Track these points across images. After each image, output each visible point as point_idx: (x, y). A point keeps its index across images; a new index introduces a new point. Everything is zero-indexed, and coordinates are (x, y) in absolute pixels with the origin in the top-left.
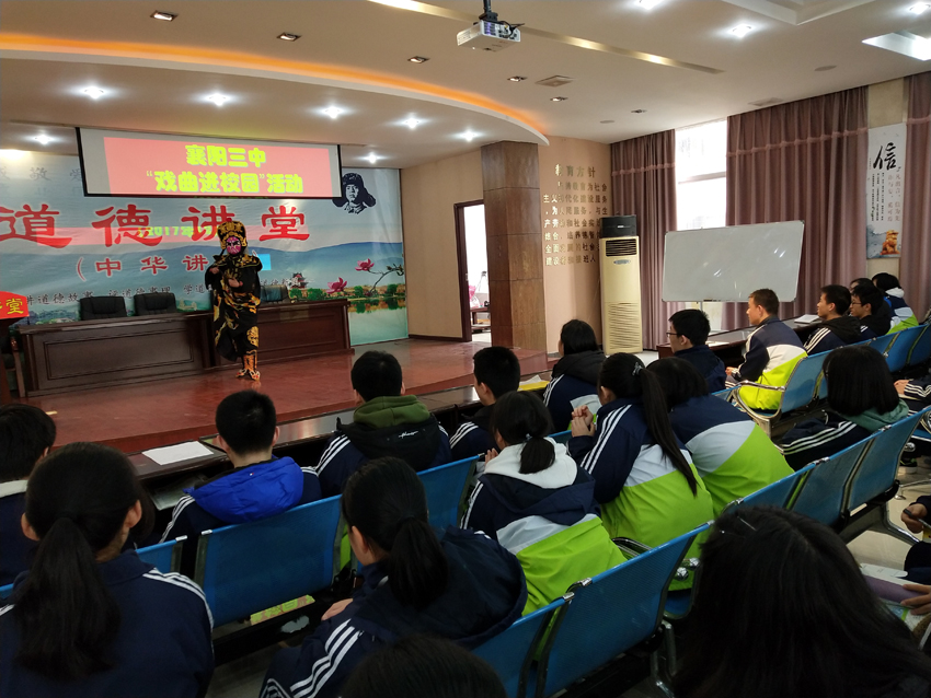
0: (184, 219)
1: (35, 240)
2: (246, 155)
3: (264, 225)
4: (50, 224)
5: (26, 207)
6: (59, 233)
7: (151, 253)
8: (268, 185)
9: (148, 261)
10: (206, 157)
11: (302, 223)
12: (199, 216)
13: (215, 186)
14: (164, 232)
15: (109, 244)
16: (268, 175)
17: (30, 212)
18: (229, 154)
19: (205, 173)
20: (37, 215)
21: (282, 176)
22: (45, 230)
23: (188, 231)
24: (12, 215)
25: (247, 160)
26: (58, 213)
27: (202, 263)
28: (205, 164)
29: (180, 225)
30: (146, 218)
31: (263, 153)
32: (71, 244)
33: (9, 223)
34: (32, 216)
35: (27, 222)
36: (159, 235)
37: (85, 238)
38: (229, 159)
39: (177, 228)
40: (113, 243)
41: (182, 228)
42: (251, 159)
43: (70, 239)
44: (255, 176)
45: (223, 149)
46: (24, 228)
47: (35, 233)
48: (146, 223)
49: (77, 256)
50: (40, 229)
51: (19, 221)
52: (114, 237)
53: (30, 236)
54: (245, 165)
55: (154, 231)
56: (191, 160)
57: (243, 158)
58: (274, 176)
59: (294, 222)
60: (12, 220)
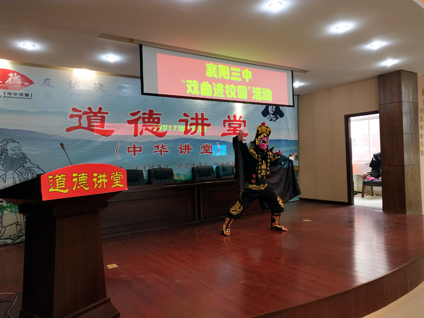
0: (180, 121)
1: (93, 130)
2: (241, 73)
3: (224, 126)
4: (103, 120)
5: (89, 108)
6: (107, 126)
7: (160, 142)
8: (252, 95)
9: (158, 147)
10: (218, 72)
11: (245, 126)
12: (189, 119)
13: (222, 94)
14: (168, 128)
15: (136, 135)
16: (253, 88)
17: (91, 112)
18: (231, 72)
19: (216, 84)
20: (95, 114)
21: (260, 89)
22: (99, 124)
23: (182, 128)
24: (81, 113)
25: (241, 76)
26: (108, 113)
27: (188, 149)
28: (216, 77)
29: (178, 125)
30: (158, 119)
31: (250, 73)
32: (114, 134)
33: (78, 118)
34: (92, 115)
35: (89, 118)
36: (165, 130)
37: (122, 131)
38: (231, 75)
39: (176, 126)
40: (139, 134)
41: (179, 126)
42: (244, 76)
43: (114, 131)
44: (245, 87)
45: (228, 68)
46: (87, 122)
47: (93, 126)
48: (158, 122)
49: (116, 143)
50: (96, 124)
51: (85, 117)
52: (139, 131)
53: (90, 128)
54: (240, 79)
55: (163, 128)
56: (209, 74)
57: (238, 75)
58: (257, 88)
59: (240, 125)
60: (80, 117)
